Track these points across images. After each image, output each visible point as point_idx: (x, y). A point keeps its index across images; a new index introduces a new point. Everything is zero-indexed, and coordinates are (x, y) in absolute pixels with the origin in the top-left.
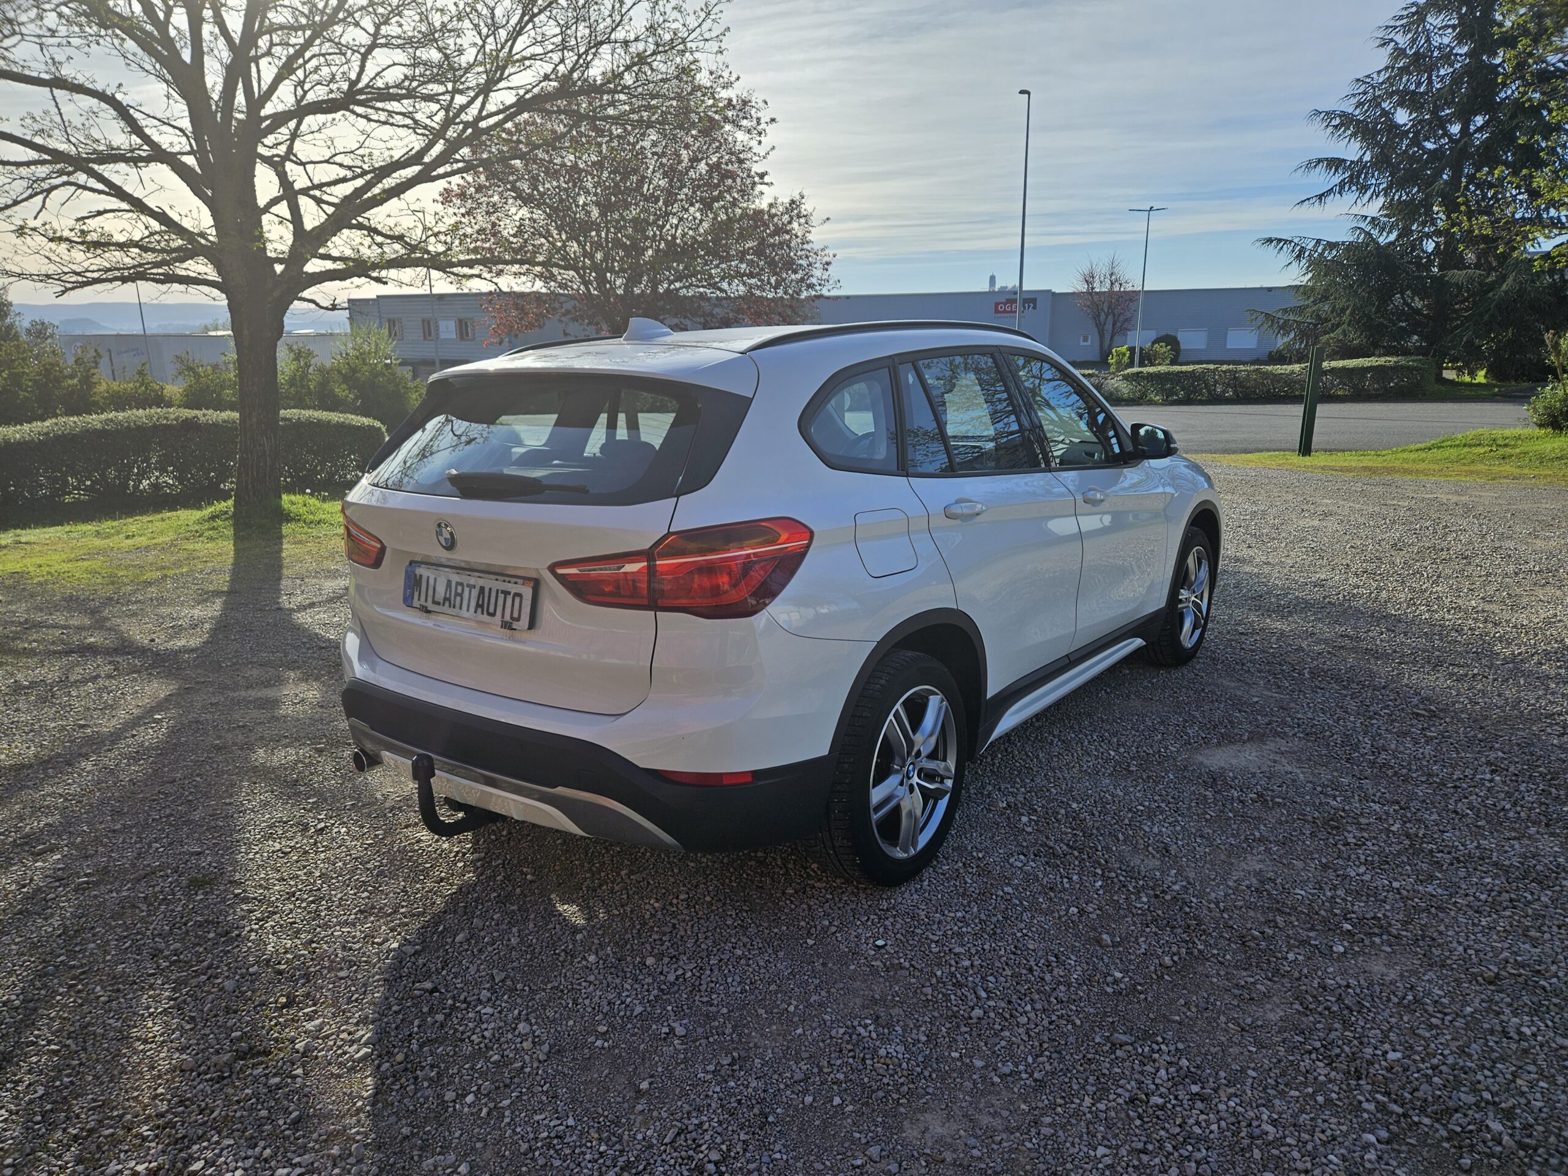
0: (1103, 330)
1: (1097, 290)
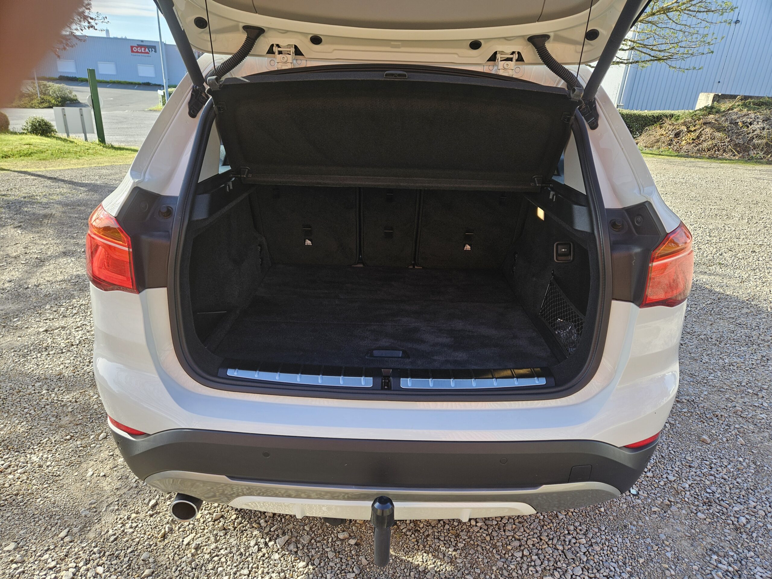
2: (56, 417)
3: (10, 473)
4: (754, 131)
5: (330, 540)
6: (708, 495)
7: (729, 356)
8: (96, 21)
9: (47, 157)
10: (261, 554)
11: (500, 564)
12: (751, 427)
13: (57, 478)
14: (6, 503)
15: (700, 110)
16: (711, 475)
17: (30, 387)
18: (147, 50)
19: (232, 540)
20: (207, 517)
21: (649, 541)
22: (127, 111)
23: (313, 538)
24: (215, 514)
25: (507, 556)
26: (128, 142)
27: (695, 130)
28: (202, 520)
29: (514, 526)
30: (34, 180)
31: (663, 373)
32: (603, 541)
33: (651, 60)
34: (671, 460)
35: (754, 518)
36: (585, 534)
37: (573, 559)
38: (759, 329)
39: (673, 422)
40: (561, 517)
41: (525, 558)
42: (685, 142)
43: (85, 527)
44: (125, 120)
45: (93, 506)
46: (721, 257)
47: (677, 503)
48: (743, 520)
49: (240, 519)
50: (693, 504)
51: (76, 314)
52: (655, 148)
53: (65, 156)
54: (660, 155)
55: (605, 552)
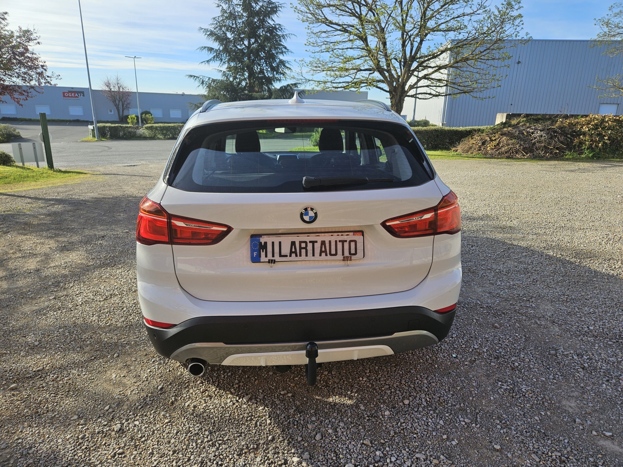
0: (118, 108)
1: (113, 90)
2: (80, 348)
3: (60, 381)
4: (535, 138)
5: (276, 395)
6: (497, 354)
7: (513, 281)
8: (52, 79)
9: (10, 181)
10: (235, 406)
11: (378, 397)
12: (524, 318)
13: (93, 381)
14: (63, 396)
15: (498, 125)
16: (500, 344)
17: (56, 332)
18: (76, 95)
19: (215, 401)
20: (197, 391)
21: (463, 378)
22: (62, 143)
23: (265, 395)
24: (202, 389)
25: (382, 393)
26: (70, 167)
27: (495, 140)
28: (194, 393)
29: (385, 378)
30: (6, 199)
31: (452, 269)
32: (437, 381)
33: (460, 93)
34: (476, 338)
35: (523, 363)
36: (426, 379)
37: (420, 391)
38: (533, 264)
39: (478, 319)
40: (412, 372)
41: (392, 393)
42: (489, 148)
43: (119, 403)
44: (63, 150)
45: (121, 392)
46: (511, 222)
47: (479, 359)
48: (516, 364)
49: (218, 390)
50: (489, 359)
51: (72, 286)
52: (469, 153)
53: (25, 180)
54: (473, 157)
55: (438, 386)
